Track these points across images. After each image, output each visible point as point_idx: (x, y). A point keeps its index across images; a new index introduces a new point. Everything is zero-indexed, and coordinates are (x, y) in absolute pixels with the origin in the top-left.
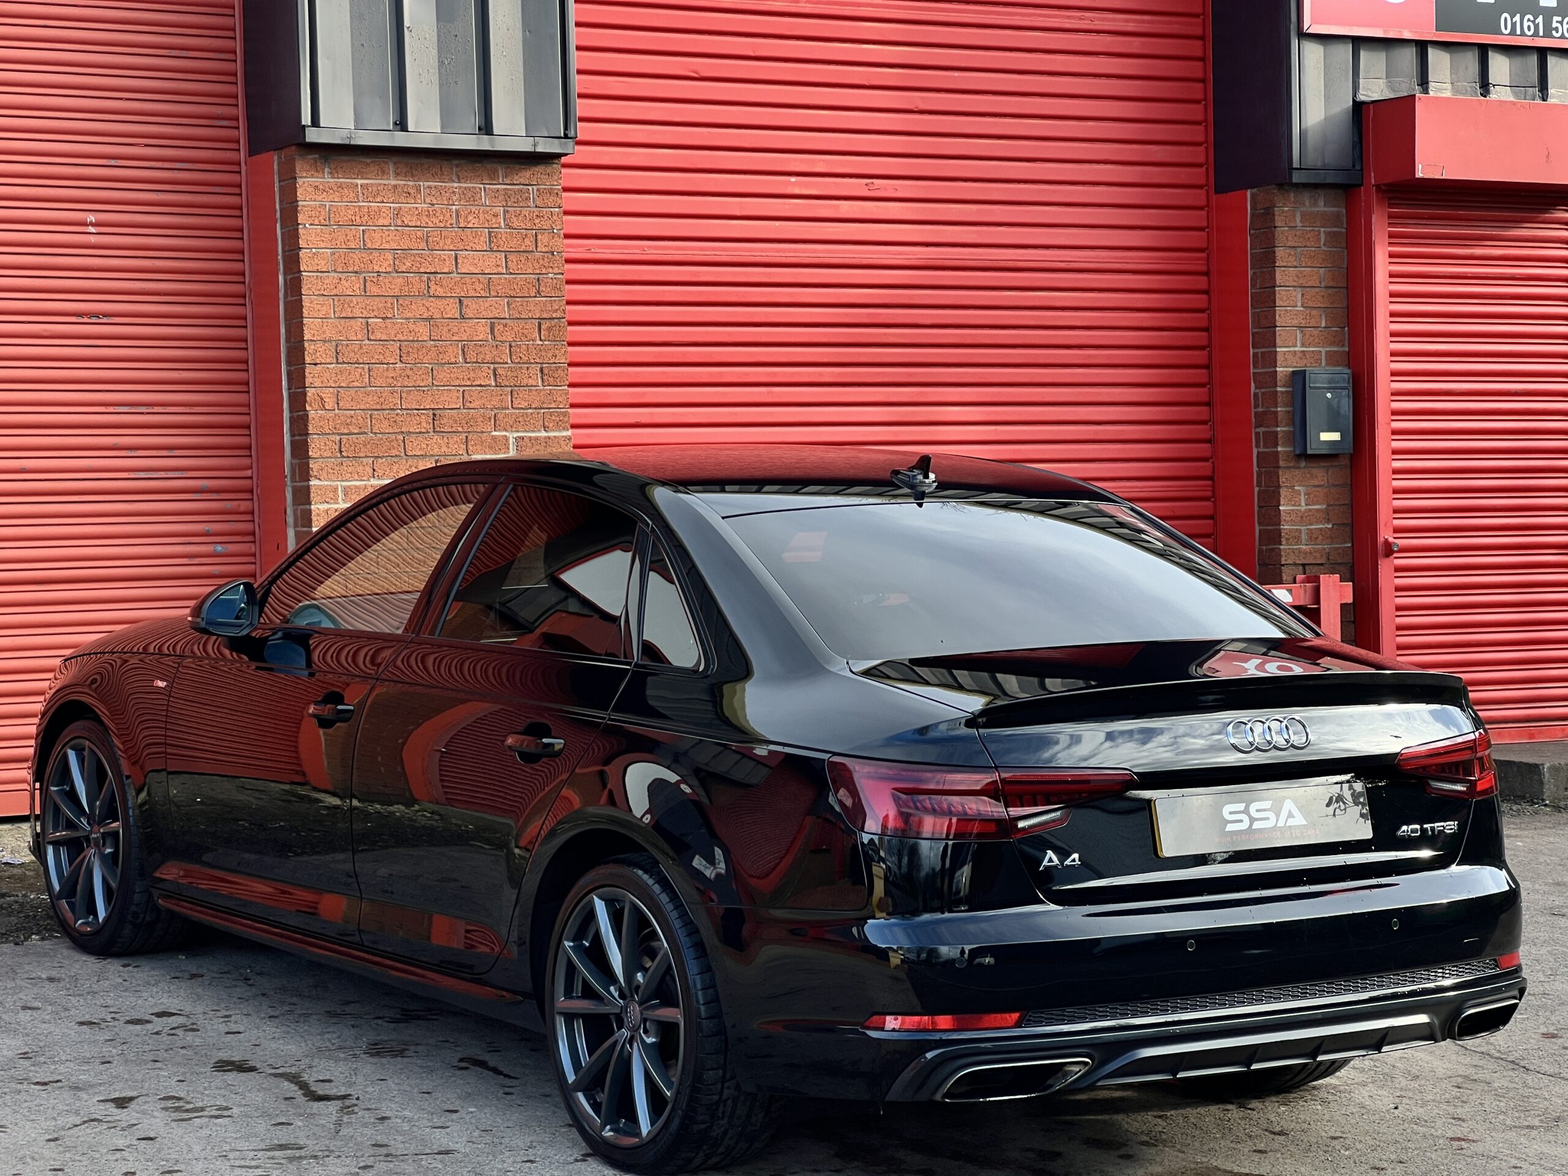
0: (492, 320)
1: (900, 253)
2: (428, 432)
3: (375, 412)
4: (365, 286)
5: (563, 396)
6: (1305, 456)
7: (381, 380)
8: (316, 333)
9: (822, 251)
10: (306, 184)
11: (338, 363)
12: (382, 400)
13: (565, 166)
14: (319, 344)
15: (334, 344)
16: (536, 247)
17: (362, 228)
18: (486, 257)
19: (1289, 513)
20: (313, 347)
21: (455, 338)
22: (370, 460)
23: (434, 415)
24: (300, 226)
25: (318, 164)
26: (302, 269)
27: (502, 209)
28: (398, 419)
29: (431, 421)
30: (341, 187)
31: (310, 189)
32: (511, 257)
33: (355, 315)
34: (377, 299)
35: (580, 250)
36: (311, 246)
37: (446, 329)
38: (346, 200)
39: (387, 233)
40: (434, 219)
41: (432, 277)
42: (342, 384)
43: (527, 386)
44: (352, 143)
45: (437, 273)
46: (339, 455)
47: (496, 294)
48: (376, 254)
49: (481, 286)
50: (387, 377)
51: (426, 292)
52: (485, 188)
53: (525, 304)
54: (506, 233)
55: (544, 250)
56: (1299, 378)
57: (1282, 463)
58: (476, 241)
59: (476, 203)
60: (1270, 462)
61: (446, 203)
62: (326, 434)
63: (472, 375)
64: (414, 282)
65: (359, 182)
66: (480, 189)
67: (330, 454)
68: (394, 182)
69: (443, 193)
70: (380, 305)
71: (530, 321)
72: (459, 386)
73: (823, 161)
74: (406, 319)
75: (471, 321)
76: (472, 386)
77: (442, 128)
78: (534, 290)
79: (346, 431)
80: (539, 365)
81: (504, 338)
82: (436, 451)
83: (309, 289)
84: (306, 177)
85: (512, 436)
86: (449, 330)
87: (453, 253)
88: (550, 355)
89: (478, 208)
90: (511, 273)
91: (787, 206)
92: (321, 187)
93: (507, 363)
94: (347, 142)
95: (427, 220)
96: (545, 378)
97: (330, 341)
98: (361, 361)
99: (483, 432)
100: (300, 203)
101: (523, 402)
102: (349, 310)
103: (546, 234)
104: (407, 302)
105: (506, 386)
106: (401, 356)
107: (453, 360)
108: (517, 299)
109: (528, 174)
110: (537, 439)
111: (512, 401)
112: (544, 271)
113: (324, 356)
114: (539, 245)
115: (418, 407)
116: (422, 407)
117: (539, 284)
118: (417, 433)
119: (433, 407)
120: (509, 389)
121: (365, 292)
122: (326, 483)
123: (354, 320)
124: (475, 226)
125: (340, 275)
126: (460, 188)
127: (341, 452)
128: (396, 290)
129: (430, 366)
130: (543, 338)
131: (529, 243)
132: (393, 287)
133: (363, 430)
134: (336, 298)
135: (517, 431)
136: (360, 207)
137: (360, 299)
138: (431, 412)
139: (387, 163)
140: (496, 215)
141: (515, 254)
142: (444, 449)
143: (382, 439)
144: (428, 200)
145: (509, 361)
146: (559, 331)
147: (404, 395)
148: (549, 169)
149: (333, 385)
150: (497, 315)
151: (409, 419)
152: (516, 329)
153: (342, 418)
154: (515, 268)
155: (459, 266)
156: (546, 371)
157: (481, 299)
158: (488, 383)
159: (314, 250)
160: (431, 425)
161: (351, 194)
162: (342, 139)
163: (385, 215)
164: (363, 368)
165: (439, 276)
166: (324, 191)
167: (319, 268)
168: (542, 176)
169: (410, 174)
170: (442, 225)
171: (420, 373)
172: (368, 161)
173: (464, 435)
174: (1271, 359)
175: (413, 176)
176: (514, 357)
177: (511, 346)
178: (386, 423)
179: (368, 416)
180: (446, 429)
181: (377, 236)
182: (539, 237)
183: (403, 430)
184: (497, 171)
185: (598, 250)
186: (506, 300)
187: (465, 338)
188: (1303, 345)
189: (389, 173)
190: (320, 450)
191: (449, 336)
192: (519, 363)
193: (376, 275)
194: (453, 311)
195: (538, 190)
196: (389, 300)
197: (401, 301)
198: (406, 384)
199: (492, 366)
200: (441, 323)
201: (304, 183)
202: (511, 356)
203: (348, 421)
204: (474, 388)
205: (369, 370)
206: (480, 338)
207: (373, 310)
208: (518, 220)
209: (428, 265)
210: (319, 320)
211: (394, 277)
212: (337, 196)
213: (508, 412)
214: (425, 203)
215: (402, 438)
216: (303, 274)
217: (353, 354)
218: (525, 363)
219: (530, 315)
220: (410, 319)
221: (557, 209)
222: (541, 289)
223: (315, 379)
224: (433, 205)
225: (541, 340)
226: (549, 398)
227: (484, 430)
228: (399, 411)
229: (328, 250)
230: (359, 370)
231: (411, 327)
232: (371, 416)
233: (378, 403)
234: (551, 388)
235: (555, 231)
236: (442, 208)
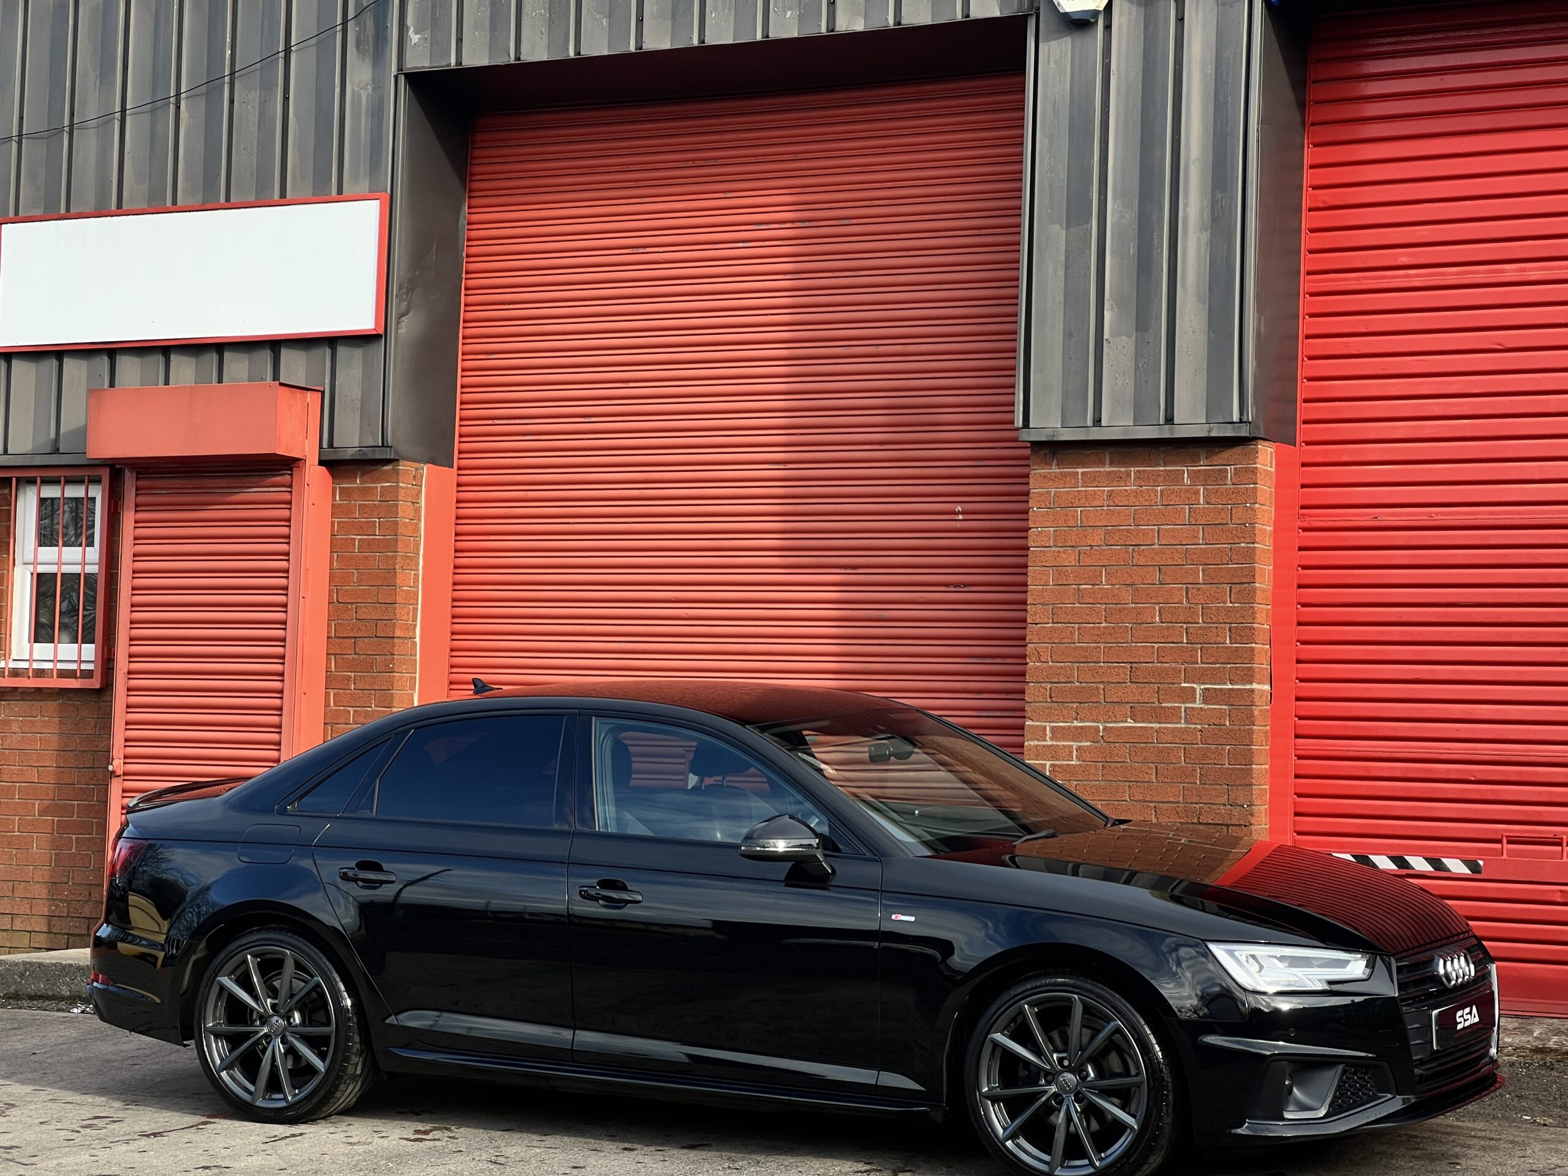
0: (1187, 585)
2: (1126, 683)
3: (1082, 665)
4: (1079, 558)
5: (1250, 653)
8: (1037, 597)
10: (1037, 475)
11: (1053, 623)
12: (1087, 654)
14: (1040, 606)
15: (1051, 606)
16: (1232, 519)
17: (1080, 509)
18: (1185, 530)
20: (1034, 609)
21: (1152, 601)
22: (1075, 705)
23: (1131, 667)
24: (1030, 510)
25: (1049, 459)
26: (1030, 545)
27: (1202, 487)
28: (1100, 671)
29: (1129, 673)
30: (1064, 475)
31: (1040, 479)
32: (1207, 529)
33: (1069, 583)
34: (1088, 568)
36: (1038, 526)
37: (1145, 593)
38: (1068, 486)
39: (1100, 512)
40: (1142, 500)
41: (1136, 548)
42: (1056, 641)
43: (1216, 643)
44: (1055, 439)
45: (1141, 545)
46: (1049, 700)
47: (1192, 562)
48: (1091, 530)
49: (1179, 555)
50: (1092, 635)
51: (1130, 562)
52: (1187, 470)
53: (1218, 570)
54: (1204, 508)
55: (1237, 522)
58: (1177, 516)
59: (1179, 483)
61: (1152, 484)
62: (1040, 682)
63: (1167, 633)
64: (1121, 553)
65: (1080, 470)
66: (1184, 471)
67: (1041, 700)
68: (1108, 469)
69: (1150, 475)
70: (1090, 574)
71: (1221, 586)
72: (1154, 643)
74: (1112, 585)
75: (1168, 586)
76: (1165, 642)
77: (1135, 421)
78: (1228, 558)
79: (1056, 680)
80: (1228, 625)
81: (1197, 601)
82: (1131, 699)
83: (1033, 561)
84: (1038, 469)
85: (1199, 688)
87: (1156, 527)
88: (1239, 615)
89: (1179, 487)
90: (1207, 544)
92: (1049, 477)
93: (1198, 623)
94: (1051, 439)
95: (1134, 500)
96: (1234, 636)
97: (1047, 605)
98: (1073, 621)
100: (1032, 491)
101: (1213, 658)
102: (1065, 578)
103: (1242, 508)
104: (1113, 571)
105: (1198, 643)
106: (1105, 617)
107: (1150, 621)
108: (1211, 566)
109: (1226, 455)
110: (1221, 690)
111: (1201, 657)
112: (1237, 541)
113: (1042, 617)
114: (1234, 517)
115: (1118, 661)
116: (1121, 661)
117: (1233, 553)
118: (1116, 683)
119: (1130, 660)
120: (1200, 646)
121: (1079, 563)
122: (1037, 723)
123: (1068, 587)
124: (1176, 503)
125: (1059, 549)
126: (1165, 470)
127: (1051, 697)
128: (1105, 561)
129: (1130, 626)
130: (1233, 600)
131: (1224, 517)
132: (1103, 558)
133: (1070, 679)
134: (1055, 568)
135: (1205, 684)
136: (1079, 491)
137: (1074, 569)
138: (1129, 666)
139: (1104, 453)
140: (1197, 493)
141: (1212, 526)
142: (1138, 697)
143: (1085, 687)
144: (1137, 483)
145: (1201, 621)
146: (1249, 594)
147: (1106, 650)
148: (1246, 450)
149: (1048, 641)
150: (1192, 581)
151: (1109, 671)
152: (1209, 593)
153: (1054, 669)
154: (1211, 539)
155: (1160, 539)
156: (1234, 631)
157: (1178, 567)
158: (1179, 640)
159: (1040, 529)
160: (1128, 677)
161: (1073, 481)
162: (1047, 436)
164: (1073, 627)
165: (1143, 547)
166: (1051, 479)
167: (1043, 543)
168: (1240, 457)
169: (1122, 461)
170: (1147, 504)
171: (1121, 631)
172: (1089, 452)
173: (1156, 686)
175: (1125, 463)
176: (1206, 618)
177: (1203, 608)
178: (1090, 674)
180: (1141, 680)
181: (1092, 515)
182: (1234, 510)
183: (1103, 680)
184: (1200, 455)
186: (1201, 568)
187: (1162, 602)
189: (1104, 462)
190: (1034, 695)
191: (1148, 600)
192: (1209, 623)
193: (1089, 548)
194: (1153, 578)
195: (1235, 469)
196: (1098, 568)
197: (1108, 571)
198: (1108, 640)
199: (1185, 626)
200: (1141, 588)
201: (1035, 474)
202: (1202, 616)
203: (1059, 671)
204: (1168, 645)
205: (1079, 628)
206: (1175, 601)
207: (1084, 578)
208: (1215, 497)
209: (1133, 539)
210: (1041, 587)
211: (1102, 550)
212: (1061, 483)
213: (1197, 666)
214: (1134, 485)
215: (1102, 687)
216: (1031, 549)
217: (1065, 615)
218: (1214, 623)
219: (1222, 580)
220: (1115, 585)
221: (1252, 486)
222: (1233, 556)
223: (1034, 636)
224: (1141, 487)
225: (1231, 602)
226: (1235, 654)
227: (1174, 681)
228: (1102, 664)
229: (1051, 529)
230: (1070, 629)
231: (1115, 592)
232: (1078, 667)
233: (1084, 657)
234: (1238, 645)
235: (1248, 505)
236: (1148, 489)
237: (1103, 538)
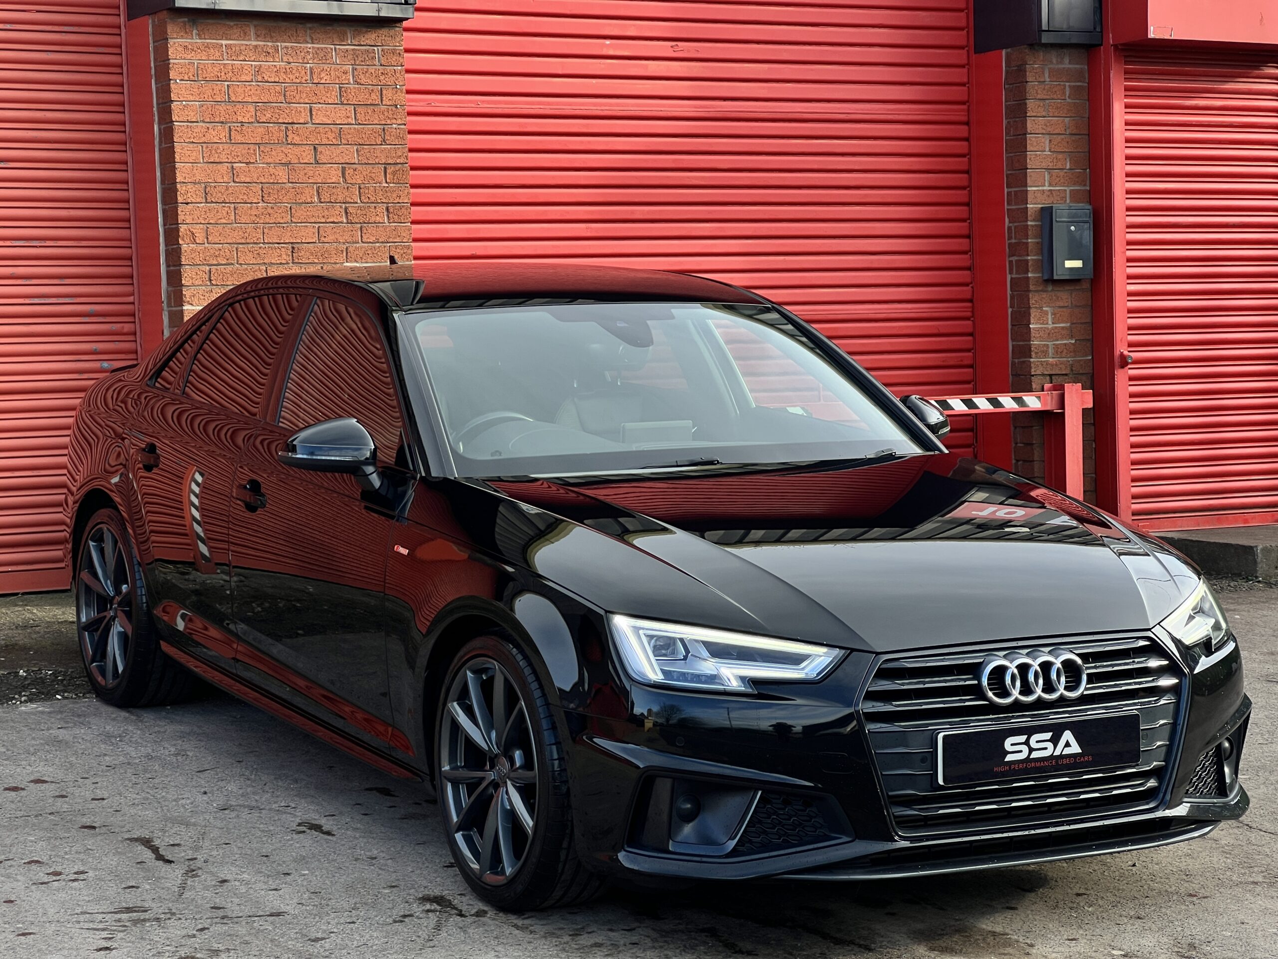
0: (344, 165)
1: (701, 107)
2: (289, 264)
3: (241, 246)
4: (230, 135)
5: (407, 232)
6: (1051, 281)
7: (245, 217)
8: (187, 176)
9: (633, 105)
10: (177, 45)
11: (207, 202)
12: (246, 235)
13: (407, 30)
14: (190, 186)
15: (203, 185)
16: (382, 101)
17: (226, 83)
18: (337, 109)
19: (1038, 330)
20: (184, 188)
21: (310, 181)
23: (293, 248)
24: (172, 82)
25: (187, 27)
26: (174, 120)
27: (351, 67)
28: (261, 252)
29: (290, 254)
30: (207, 47)
31: (180, 49)
32: (359, 109)
33: (221, 161)
34: (242, 146)
35: (422, 104)
36: (181, 99)
37: (302, 173)
38: (212, 58)
39: (249, 88)
40: (291, 76)
41: (289, 126)
42: (211, 221)
43: (375, 223)
44: (217, 8)
45: (294, 123)
46: (209, 284)
47: (347, 143)
48: (239, 106)
49: (333, 135)
50: (251, 215)
51: (284, 140)
52: (335, 49)
53: (372, 150)
54: (355, 88)
55: (388, 103)
56: (1047, 213)
57: (1032, 287)
58: (328, 95)
59: (328, 62)
60: (1021, 288)
61: (301, 61)
62: (197, 265)
63: (326, 213)
64: (274, 131)
65: (224, 42)
66: (332, 49)
67: (201, 283)
68: (254, 43)
69: (298, 52)
70: (244, 152)
71: (377, 166)
72: (315, 223)
73: (634, 25)
74: (267, 163)
75: (325, 166)
76: (326, 223)
78: (381, 139)
79: (215, 262)
80: (385, 205)
81: (354, 181)
83: (180, 137)
84: (177, 38)
86: (305, 174)
87: (308, 105)
88: (394, 195)
89: (329, 66)
90: (360, 124)
91: (603, 66)
92: (190, 47)
93: (357, 203)
94: (212, 7)
95: (285, 77)
96: (391, 215)
97: (199, 183)
98: (228, 201)
99: (336, 263)
100: (171, 61)
101: (371, 237)
102: (216, 155)
103: (390, 90)
104: (267, 149)
105: (357, 223)
106: (262, 197)
107: (309, 200)
108: (365, 147)
109: (373, 36)
111: (362, 236)
112: (389, 122)
113: (194, 196)
114: (384, 99)
115: (279, 241)
116: (282, 241)
117: (385, 133)
118: (277, 264)
119: (292, 241)
120: (359, 225)
121: (231, 140)
123: (221, 165)
124: (327, 82)
125: (208, 125)
126: (313, 48)
127: (210, 280)
128: (258, 138)
129: (289, 205)
130: (388, 180)
131: (375, 98)
132: (255, 135)
133: (230, 261)
134: (204, 145)
135: (367, 262)
136: (225, 64)
137: (226, 146)
138: (290, 246)
139: (248, 26)
140: (345, 73)
141: (363, 107)
143: (247, 269)
144: (285, 59)
145: (359, 201)
146: (403, 175)
147: (266, 231)
148: (392, 32)
149: (203, 222)
150: (347, 161)
151: (271, 252)
152: (364, 173)
153: (211, 251)
154: (363, 119)
155: (314, 117)
156: (391, 210)
157: (334, 147)
158: (340, 220)
159: (184, 103)
160: (291, 257)
161: (217, 54)
162: (208, 4)
163: (247, 72)
164: (229, 207)
165: (296, 126)
166: (193, 50)
167: (189, 118)
168: (386, 38)
169: (269, 35)
170: (298, 81)
171: (280, 211)
172: (232, 24)
173: (320, 266)
174: (1022, 197)
175: (271, 37)
176: (363, 198)
177: (360, 188)
178: (250, 255)
179: (234, 249)
180: (304, 261)
181: (240, 90)
182: (384, 92)
183: (266, 261)
184: (346, 33)
185: (438, 104)
186: (355, 148)
187: (320, 181)
188: (1050, 185)
189: (250, 35)
190: (192, 279)
191: (305, 179)
192: (368, 203)
193: (239, 125)
194: (308, 157)
195: (382, 50)
196: (252, 146)
197: (262, 148)
198: (267, 221)
199: (344, 206)
200: (298, 167)
201: (175, 43)
202: (360, 196)
203: (217, 253)
204: (328, 225)
205: (235, 209)
206: (333, 181)
207: (238, 156)
208: (365, 77)
209: (286, 116)
210: (190, 164)
211: (256, 127)
212: (204, 55)
213: (358, 245)
214: (282, 61)
215: (265, 269)
216: (175, 123)
217: (220, 194)
218: (373, 203)
219: (377, 161)
220: (270, 163)
221: (399, 68)
222: (386, 138)
223: (187, 217)
224: (289, 63)
225: (386, 182)
226: (394, 233)
227: (337, 261)
228: (261, 245)
229: (197, 103)
230: (226, 209)
231: (272, 170)
232: (237, 249)
233: (243, 237)
234: (396, 224)
235: (398, 87)
236: (298, 66)
237: (254, 113)
